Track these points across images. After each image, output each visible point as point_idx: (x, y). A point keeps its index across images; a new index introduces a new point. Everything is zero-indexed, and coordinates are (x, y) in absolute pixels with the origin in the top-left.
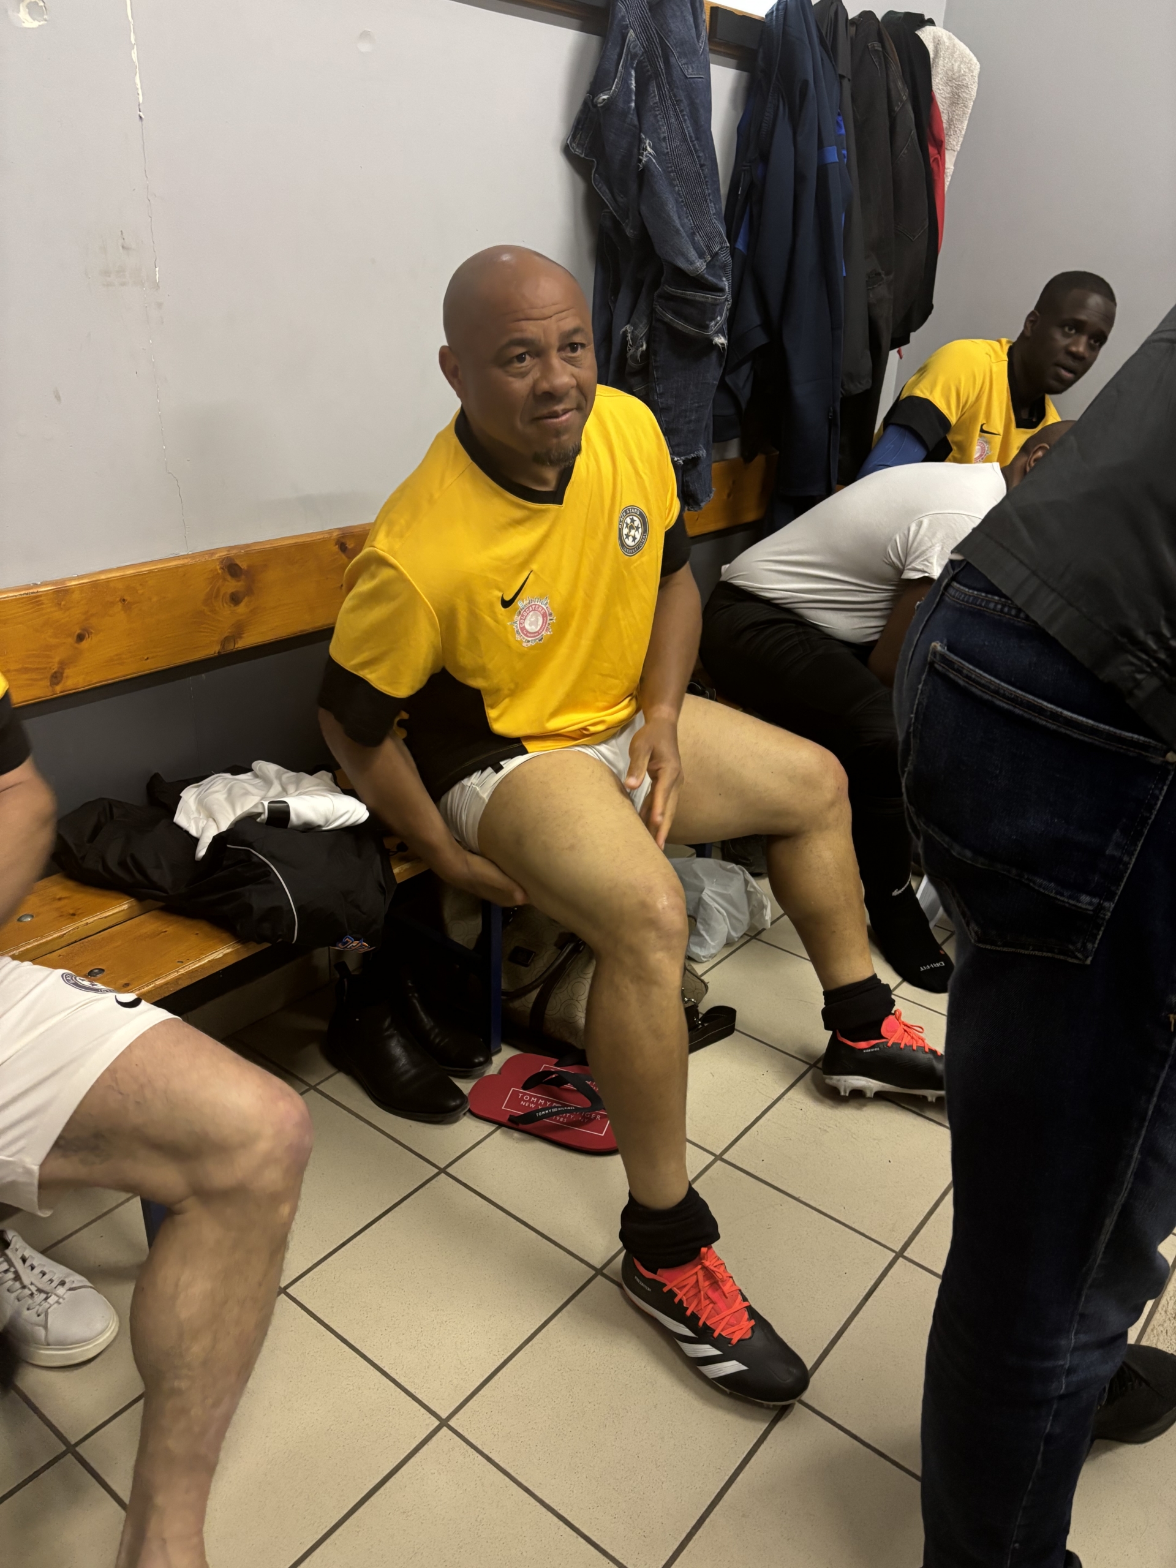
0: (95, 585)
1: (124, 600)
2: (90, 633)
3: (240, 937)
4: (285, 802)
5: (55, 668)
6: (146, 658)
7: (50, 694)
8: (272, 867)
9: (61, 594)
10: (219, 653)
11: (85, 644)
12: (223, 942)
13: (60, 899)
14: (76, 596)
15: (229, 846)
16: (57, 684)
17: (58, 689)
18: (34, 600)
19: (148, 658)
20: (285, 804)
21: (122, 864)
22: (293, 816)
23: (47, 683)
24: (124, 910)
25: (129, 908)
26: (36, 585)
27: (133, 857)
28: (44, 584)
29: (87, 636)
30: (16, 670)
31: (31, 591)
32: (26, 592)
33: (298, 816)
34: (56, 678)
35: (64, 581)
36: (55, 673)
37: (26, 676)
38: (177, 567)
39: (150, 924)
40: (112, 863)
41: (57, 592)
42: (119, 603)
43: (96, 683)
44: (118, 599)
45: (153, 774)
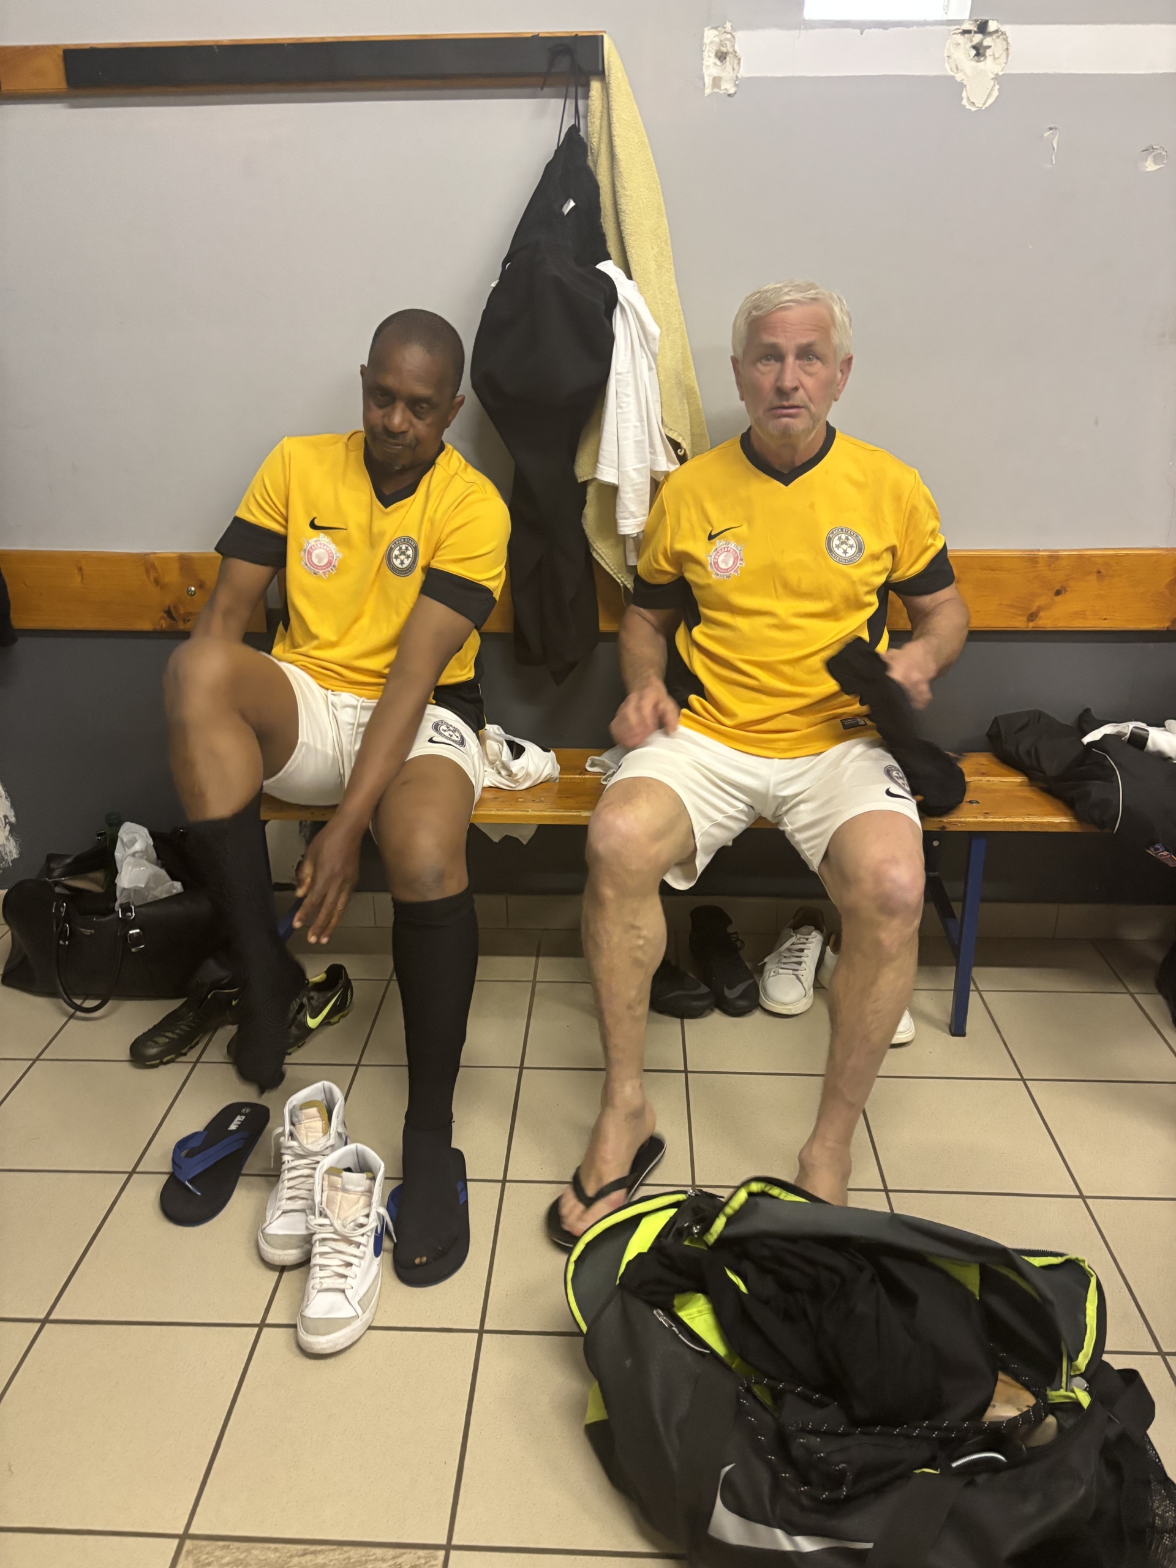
0: (1080, 557)
1: (1099, 572)
2: (1065, 591)
3: (1078, 816)
4: (1147, 731)
5: (1034, 610)
6: (1104, 618)
7: (1023, 626)
8: (1118, 772)
9: (1054, 559)
10: (1167, 628)
11: (1058, 598)
12: (1066, 815)
13: (982, 765)
14: (1064, 563)
15: (1093, 749)
16: (1032, 621)
17: (1031, 625)
18: (1032, 560)
19: (1105, 619)
20: (1147, 733)
21: (1029, 753)
22: (1149, 743)
23: (1025, 619)
24: (1016, 782)
25: (1021, 782)
26: (1039, 550)
27: (1036, 749)
28: (1044, 551)
29: (1063, 592)
30: (1007, 605)
31: (1032, 553)
32: (1029, 553)
33: (1154, 744)
34: (1032, 617)
35: (1058, 551)
36: (1033, 613)
37: (1013, 610)
38: (1152, 555)
39: (1028, 793)
40: (1022, 749)
41: (1050, 557)
42: (1095, 574)
43: (1060, 627)
44: (1095, 570)
45: (1086, 708)
